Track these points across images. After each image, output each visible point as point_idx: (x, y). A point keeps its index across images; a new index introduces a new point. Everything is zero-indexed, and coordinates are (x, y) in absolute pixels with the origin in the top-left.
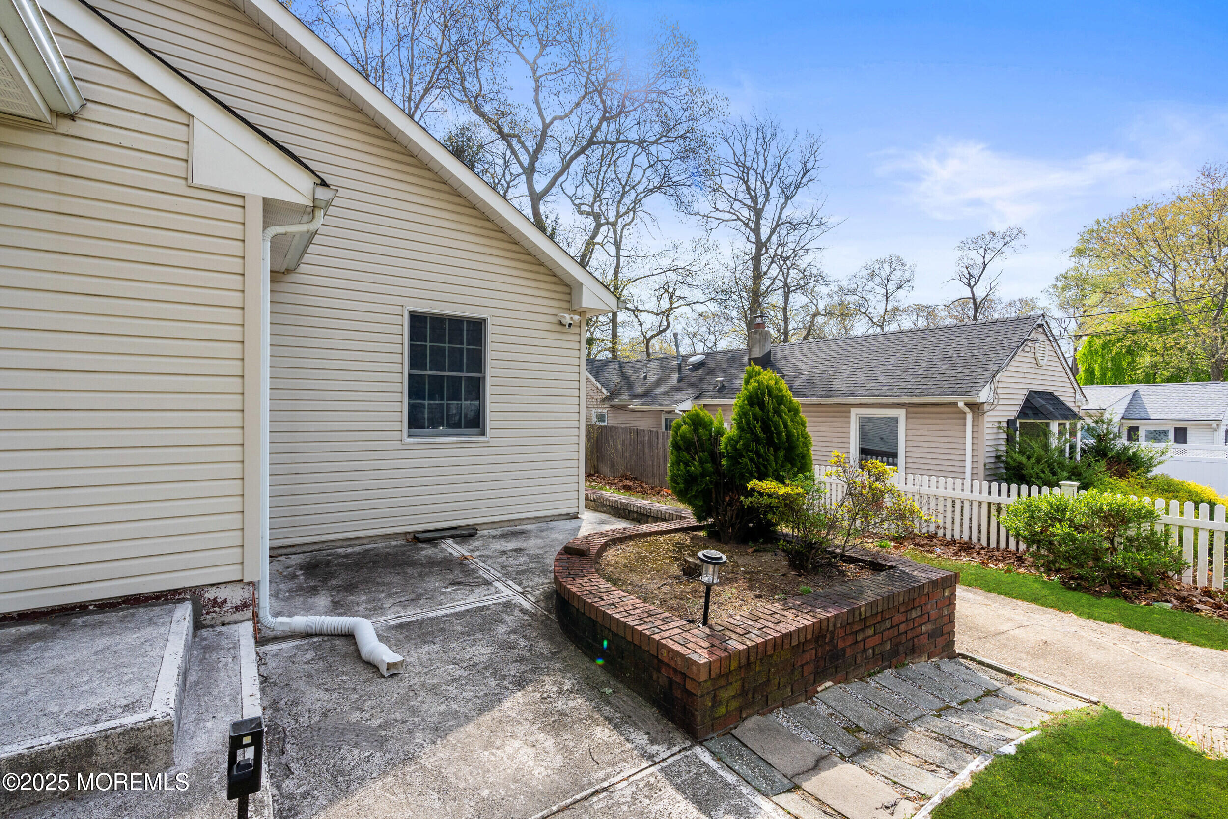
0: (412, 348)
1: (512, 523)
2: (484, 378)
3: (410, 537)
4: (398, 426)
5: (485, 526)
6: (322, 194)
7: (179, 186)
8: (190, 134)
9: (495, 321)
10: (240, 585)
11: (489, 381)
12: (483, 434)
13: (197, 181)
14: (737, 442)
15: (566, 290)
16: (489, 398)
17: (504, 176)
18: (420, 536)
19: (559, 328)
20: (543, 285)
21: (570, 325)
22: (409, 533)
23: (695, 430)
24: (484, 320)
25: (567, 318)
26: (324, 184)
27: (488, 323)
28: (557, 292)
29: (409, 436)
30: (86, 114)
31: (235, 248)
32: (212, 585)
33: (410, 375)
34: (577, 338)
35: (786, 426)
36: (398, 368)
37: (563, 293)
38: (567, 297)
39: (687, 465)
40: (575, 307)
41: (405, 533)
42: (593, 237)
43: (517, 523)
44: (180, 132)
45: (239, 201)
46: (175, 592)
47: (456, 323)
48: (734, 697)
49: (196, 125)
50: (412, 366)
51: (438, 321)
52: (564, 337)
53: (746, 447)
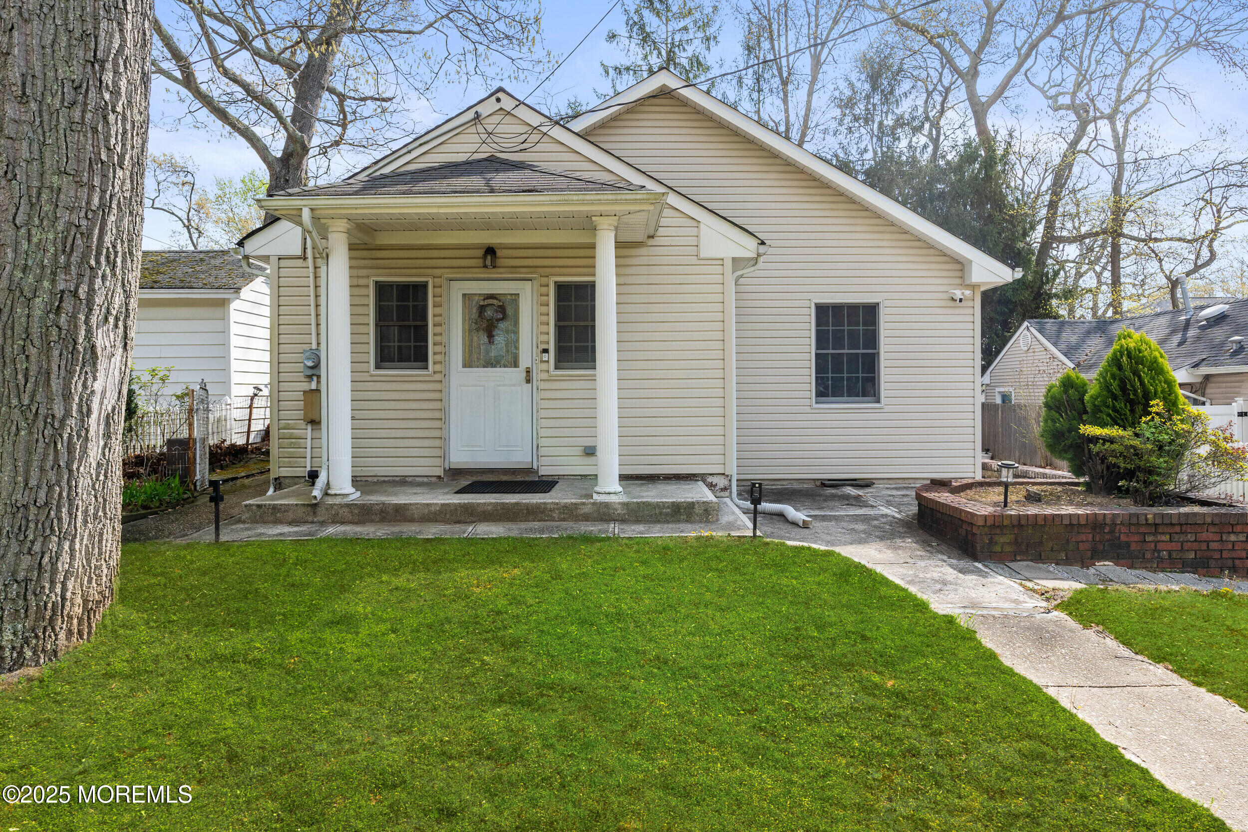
0: (818, 332)
1: (906, 481)
2: (878, 353)
3: (818, 483)
4: (807, 394)
5: (881, 481)
6: (762, 249)
7: (694, 260)
8: (699, 232)
9: (887, 303)
10: (723, 477)
11: (883, 356)
12: (878, 401)
13: (702, 256)
14: (1096, 399)
15: (958, 267)
16: (883, 371)
17: (940, 80)
18: (826, 482)
19: (951, 303)
20: (933, 266)
21: (961, 300)
22: (818, 480)
23: (1066, 392)
24: (878, 304)
25: (958, 294)
26: (763, 243)
27: (881, 306)
28: (949, 270)
29: (816, 403)
30: (658, 234)
31: (719, 288)
32: (711, 474)
33: (817, 354)
34: (970, 311)
35: (1142, 383)
36: (807, 349)
37: (955, 270)
38: (959, 274)
39: (1054, 421)
40: (967, 282)
41: (814, 480)
42: (1074, 144)
43: (911, 481)
44: (694, 231)
45: (720, 262)
46: (694, 475)
47: (853, 308)
48: (1008, 543)
49: (702, 226)
50: (818, 347)
51: (838, 308)
52: (957, 311)
53: (1104, 403)
